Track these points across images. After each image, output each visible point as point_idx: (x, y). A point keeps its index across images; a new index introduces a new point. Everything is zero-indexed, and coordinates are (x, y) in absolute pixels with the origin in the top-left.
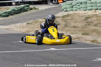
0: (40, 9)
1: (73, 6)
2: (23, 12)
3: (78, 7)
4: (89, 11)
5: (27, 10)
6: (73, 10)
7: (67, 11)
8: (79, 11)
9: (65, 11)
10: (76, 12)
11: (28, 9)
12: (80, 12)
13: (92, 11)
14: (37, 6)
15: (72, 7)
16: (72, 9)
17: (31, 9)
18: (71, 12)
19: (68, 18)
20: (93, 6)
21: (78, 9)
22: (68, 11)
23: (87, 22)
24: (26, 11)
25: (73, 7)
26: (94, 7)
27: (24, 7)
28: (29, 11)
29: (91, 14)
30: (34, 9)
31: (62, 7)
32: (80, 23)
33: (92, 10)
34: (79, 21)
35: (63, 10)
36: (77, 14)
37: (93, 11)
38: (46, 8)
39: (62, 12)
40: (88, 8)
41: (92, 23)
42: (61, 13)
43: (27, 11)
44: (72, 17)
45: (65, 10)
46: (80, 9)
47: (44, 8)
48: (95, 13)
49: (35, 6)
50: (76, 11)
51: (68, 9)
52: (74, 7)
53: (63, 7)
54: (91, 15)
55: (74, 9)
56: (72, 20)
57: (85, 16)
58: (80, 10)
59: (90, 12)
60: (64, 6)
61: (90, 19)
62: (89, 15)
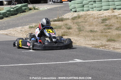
0: (41, 9)
3: (90, 6)
4: (105, 11)
7: (76, 11)
12: (93, 13)
13: (108, 11)
16: (83, 9)
19: (80, 20)
21: (90, 9)
23: (106, 25)
26: (110, 6)
30: (33, 9)
32: (97, 26)
34: (95, 23)
35: (71, 10)
36: (89, 15)
37: (110, 11)
40: (104, 8)
44: (84, 19)
46: (93, 8)
48: (113, 14)
49: (34, 6)
50: (88, 12)
51: (78, 9)
52: (84, 6)
53: (71, 6)
54: (109, 16)
55: (85, 9)
56: (85, 22)
57: (101, 17)
58: (93, 10)
60: (73, 6)
61: (108, 21)
62: (106, 16)
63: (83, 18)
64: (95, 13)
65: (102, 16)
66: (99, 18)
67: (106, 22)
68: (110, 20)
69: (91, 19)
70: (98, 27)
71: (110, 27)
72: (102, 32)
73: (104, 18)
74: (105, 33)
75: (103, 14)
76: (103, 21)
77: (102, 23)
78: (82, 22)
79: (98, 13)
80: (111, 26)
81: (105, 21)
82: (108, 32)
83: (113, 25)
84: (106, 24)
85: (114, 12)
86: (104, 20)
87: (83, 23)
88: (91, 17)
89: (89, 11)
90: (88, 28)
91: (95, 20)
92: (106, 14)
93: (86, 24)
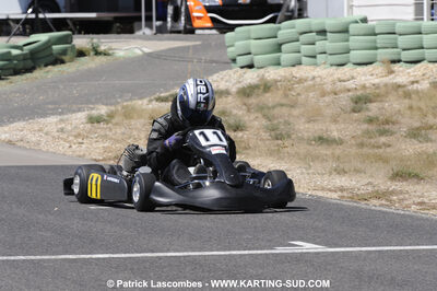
0: (120, 54)
1: (281, 45)
2: (46, 65)
3: (305, 49)
4: (359, 69)
5: (64, 58)
6: (279, 64)
7: (251, 66)
8: (312, 68)
9: (242, 67)
10: (298, 72)
11: (64, 52)
12: (315, 74)
13: (370, 67)
14: (105, 42)
15: (278, 48)
16: (279, 58)
17: (81, 54)
18: (272, 74)
19: (269, 98)
20: (376, 48)
21: (304, 59)
22: (256, 65)
23: (370, 121)
24: (57, 60)
25: (280, 51)
26: (380, 51)
27: (48, 45)
28: (71, 60)
29: (373, 82)
30: (92, 53)
31: (230, 49)
32: (335, 121)
33: (371, 63)
34: (328, 112)
35: (234, 60)
36: (301, 81)
37: (377, 68)
38: (147, 50)
39: (230, 72)
40: (356, 55)
41: (393, 123)
42: (225, 72)
43: (63, 62)
44: (286, 96)
45: (242, 60)
46: (315, 57)
47: (140, 52)
48: (390, 79)
49: (95, 41)
50: (295, 69)
51: (258, 59)
52: (283, 47)
53: (232, 46)
54: (376, 86)
55: (285, 57)
56: (292, 107)
57: (349, 90)
58: (316, 64)
59: (364, 75)
60: (240, 45)
61: (375, 104)
62: (364, 87)
63: (281, 92)
64: (323, 73)
65: (350, 84)
66: (341, 91)
67: (368, 109)
68: (381, 101)
69: (311, 95)
70: (343, 126)
71: (387, 127)
72: (362, 145)
73: (359, 93)
74: (374, 147)
75: (353, 78)
76: (356, 103)
77: (354, 111)
78: (282, 105)
79: (332, 75)
80: (387, 122)
81: (364, 106)
82: (384, 144)
83: (394, 118)
84: (370, 114)
85: (392, 72)
86: (361, 101)
87: (285, 110)
88: (308, 89)
89: (302, 67)
90: (305, 128)
91: (327, 99)
92: (363, 78)
93: (296, 112)
